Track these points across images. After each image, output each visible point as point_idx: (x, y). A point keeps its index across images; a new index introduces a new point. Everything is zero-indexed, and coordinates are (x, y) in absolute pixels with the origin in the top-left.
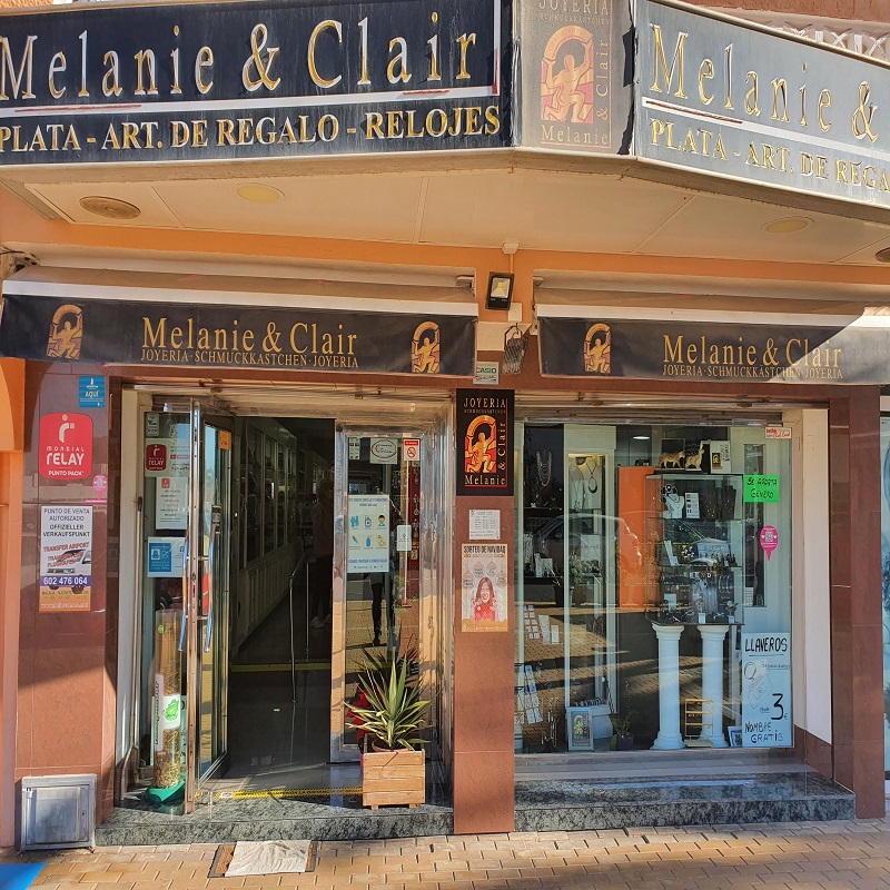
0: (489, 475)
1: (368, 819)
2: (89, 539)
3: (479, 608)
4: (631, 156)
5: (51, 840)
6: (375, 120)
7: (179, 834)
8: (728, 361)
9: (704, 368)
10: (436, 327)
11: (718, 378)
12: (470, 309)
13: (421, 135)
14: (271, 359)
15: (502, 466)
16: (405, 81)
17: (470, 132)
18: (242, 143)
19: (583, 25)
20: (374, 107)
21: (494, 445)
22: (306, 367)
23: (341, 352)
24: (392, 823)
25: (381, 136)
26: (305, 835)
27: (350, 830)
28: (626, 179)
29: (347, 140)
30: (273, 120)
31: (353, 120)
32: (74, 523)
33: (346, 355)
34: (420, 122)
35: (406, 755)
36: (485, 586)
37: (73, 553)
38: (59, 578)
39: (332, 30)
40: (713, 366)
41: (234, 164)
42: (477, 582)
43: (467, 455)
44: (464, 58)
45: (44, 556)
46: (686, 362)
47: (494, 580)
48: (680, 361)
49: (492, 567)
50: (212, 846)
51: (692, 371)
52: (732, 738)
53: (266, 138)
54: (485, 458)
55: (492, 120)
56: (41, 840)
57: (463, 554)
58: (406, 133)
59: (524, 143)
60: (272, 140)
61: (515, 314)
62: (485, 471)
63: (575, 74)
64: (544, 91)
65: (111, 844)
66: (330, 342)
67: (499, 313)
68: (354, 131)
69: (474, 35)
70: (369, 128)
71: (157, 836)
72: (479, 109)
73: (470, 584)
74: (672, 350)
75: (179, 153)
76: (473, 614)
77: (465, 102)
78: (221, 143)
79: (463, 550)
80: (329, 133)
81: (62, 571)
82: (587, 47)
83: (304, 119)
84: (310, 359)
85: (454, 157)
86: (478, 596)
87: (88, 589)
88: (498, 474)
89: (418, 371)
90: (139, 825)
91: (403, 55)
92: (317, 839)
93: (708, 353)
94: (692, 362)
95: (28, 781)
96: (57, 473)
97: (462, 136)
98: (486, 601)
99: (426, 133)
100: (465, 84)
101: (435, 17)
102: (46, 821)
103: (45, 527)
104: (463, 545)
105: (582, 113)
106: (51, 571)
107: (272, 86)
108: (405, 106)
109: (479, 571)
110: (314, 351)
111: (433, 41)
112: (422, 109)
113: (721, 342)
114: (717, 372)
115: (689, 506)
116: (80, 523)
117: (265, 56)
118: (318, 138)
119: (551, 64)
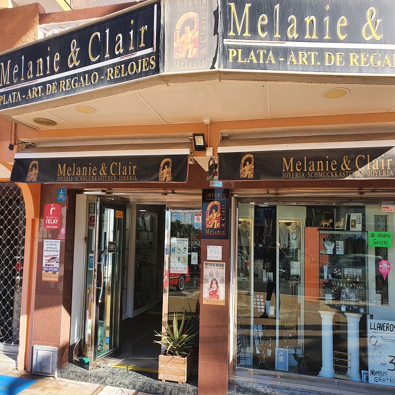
0: (217, 229)
1: (160, 385)
2: (58, 253)
3: (211, 293)
4: (217, 69)
5: (42, 372)
6: (110, 72)
7: (85, 377)
8: (320, 169)
9: (306, 173)
10: (170, 160)
11: (314, 178)
12: (186, 151)
13: (126, 75)
14: (102, 178)
15: (223, 225)
16: (121, 52)
17: (144, 70)
18: (67, 89)
19: (194, 11)
20: (110, 66)
21: (219, 215)
22: (116, 181)
23: (130, 174)
24: (170, 389)
25: (112, 78)
26: (134, 388)
27: (152, 389)
28: (222, 81)
29: (101, 82)
30: (77, 78)
31: (103, 73)
32: (54, 247)
33: (132, 175)
34: (126, 69)
35: (177, 359)
36: (214, 282)
37: (53, 258)
38: (48, 268)
39: (97, 36)
40: (311, 172)
41: (64, 98)
42: (210, 280)
43: (207, 220)
44: (142, 38)
45: (44, 259)
46: (295, 170)
47: (218, 280)
48: (292, 170)
49: (218, 274)
50: (97, 385)
51: (299, 175)
52: (364, 377)
53: (75, 86)
54: (215, 221)
55: (153, 63)
56: (38, 371)
57: (204, 266)
58: (121, 75)
59: (166, 71)
60: (76, 86)
61: (209, 152)
62: (215, 227)
63: (190, 35)
64: (175, 45)
65: (62, 377)
66: (126, 170)
67: (202, 152)
68: (103, 77)
69: (146, 26)
70: (108, 75)
71: (78, 377)
72: (148, 59)
73: (207, 281)
74: (288, 165)
75: (48, 97)
76: (208, 296)
77: (142, 57)
78: (61, 91)
79: (204, 264)
80: (95, 80)
81: (49, 265)
82: (196, 21)
83: (87, 75)
84: (118, 177)
85: (138, 82)
86: (211, 287)
87: (57, 273)
88: (221, 229)
89: (162, 180)
90: (72, 371)
91: (121, 41)
92: (138, 391)
93: (308, 166)
94: (298, 170)
95: (36, 347)
96: (49, 227)
97: (141, 72)
98: (214, 290)
99: (128, 73)
100: (143, 48)
101: (132, 22)
102: (40, 363)
103: (45, 248)
104: (204, 262)
105: (193, 52)
106: (46, 265)
107: (77, 64)
108: (120, 63)
109: (211, 275)
110: (119, 174)
111: (131, 33)
112: (126, 63)
113: (315, 160)
114: (313, 175)
115: (338, 248)
116: (56, 246)
117: (75, 52)
118: (91, 83)
119: (178, 32)
